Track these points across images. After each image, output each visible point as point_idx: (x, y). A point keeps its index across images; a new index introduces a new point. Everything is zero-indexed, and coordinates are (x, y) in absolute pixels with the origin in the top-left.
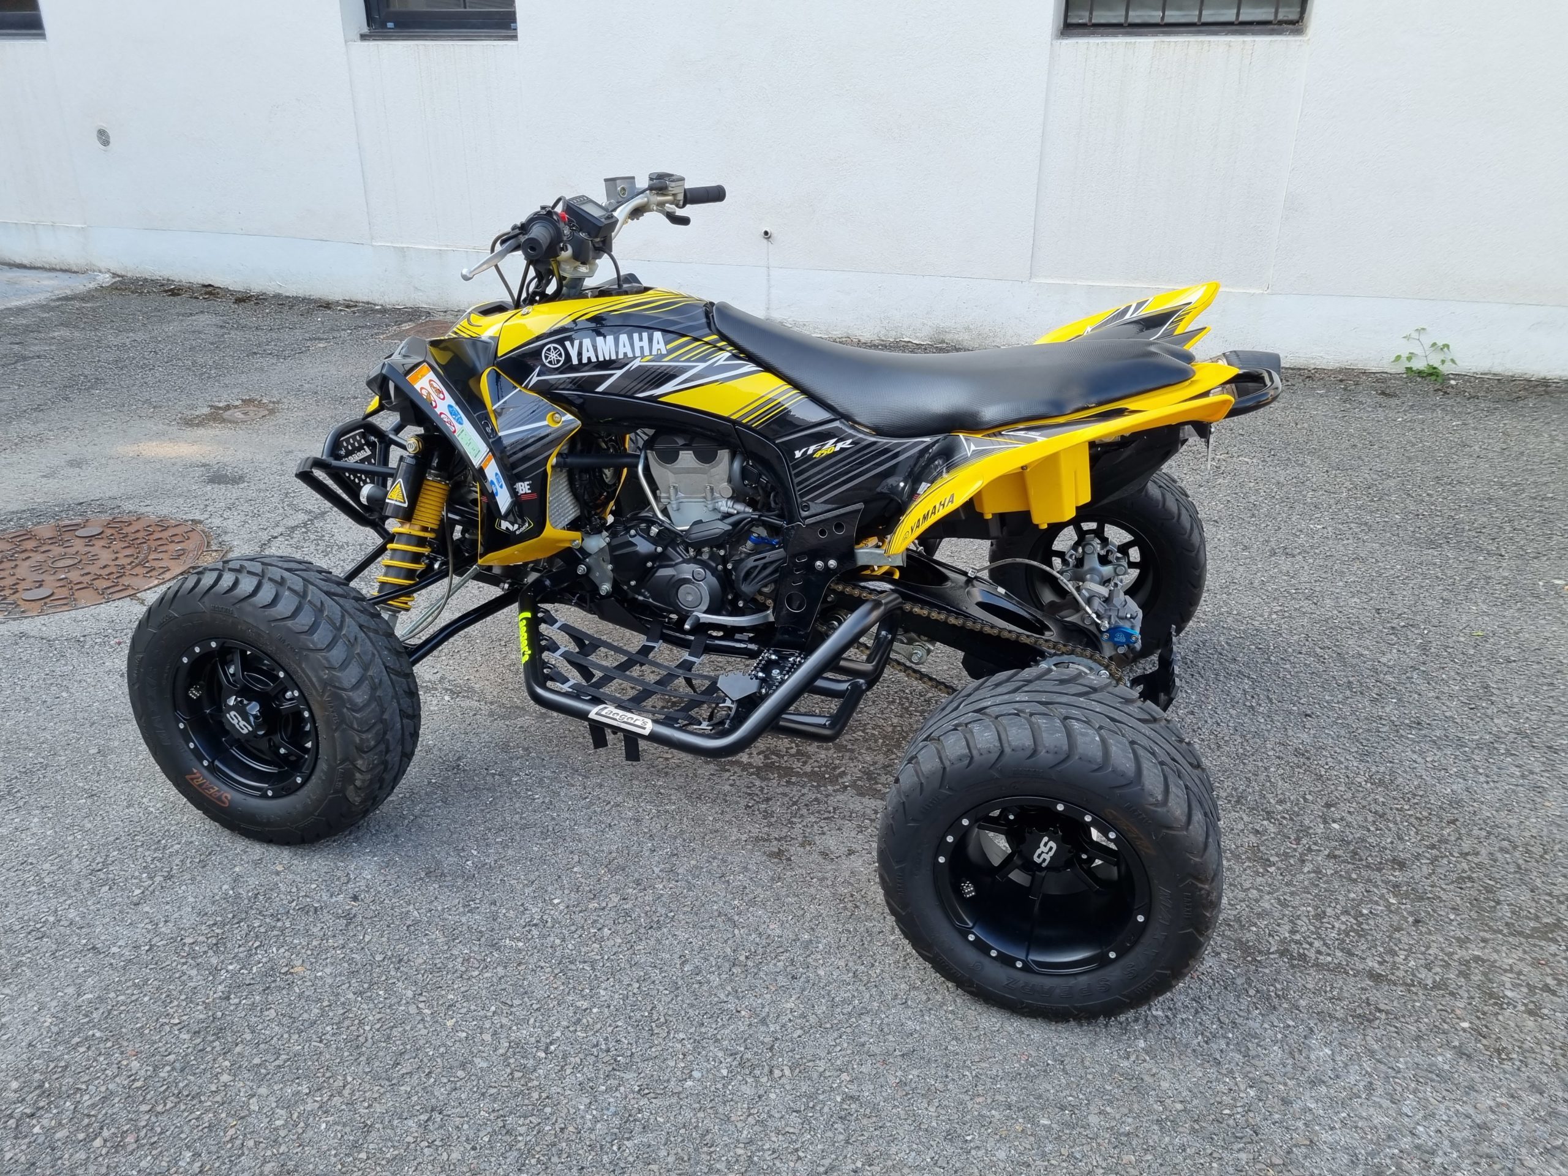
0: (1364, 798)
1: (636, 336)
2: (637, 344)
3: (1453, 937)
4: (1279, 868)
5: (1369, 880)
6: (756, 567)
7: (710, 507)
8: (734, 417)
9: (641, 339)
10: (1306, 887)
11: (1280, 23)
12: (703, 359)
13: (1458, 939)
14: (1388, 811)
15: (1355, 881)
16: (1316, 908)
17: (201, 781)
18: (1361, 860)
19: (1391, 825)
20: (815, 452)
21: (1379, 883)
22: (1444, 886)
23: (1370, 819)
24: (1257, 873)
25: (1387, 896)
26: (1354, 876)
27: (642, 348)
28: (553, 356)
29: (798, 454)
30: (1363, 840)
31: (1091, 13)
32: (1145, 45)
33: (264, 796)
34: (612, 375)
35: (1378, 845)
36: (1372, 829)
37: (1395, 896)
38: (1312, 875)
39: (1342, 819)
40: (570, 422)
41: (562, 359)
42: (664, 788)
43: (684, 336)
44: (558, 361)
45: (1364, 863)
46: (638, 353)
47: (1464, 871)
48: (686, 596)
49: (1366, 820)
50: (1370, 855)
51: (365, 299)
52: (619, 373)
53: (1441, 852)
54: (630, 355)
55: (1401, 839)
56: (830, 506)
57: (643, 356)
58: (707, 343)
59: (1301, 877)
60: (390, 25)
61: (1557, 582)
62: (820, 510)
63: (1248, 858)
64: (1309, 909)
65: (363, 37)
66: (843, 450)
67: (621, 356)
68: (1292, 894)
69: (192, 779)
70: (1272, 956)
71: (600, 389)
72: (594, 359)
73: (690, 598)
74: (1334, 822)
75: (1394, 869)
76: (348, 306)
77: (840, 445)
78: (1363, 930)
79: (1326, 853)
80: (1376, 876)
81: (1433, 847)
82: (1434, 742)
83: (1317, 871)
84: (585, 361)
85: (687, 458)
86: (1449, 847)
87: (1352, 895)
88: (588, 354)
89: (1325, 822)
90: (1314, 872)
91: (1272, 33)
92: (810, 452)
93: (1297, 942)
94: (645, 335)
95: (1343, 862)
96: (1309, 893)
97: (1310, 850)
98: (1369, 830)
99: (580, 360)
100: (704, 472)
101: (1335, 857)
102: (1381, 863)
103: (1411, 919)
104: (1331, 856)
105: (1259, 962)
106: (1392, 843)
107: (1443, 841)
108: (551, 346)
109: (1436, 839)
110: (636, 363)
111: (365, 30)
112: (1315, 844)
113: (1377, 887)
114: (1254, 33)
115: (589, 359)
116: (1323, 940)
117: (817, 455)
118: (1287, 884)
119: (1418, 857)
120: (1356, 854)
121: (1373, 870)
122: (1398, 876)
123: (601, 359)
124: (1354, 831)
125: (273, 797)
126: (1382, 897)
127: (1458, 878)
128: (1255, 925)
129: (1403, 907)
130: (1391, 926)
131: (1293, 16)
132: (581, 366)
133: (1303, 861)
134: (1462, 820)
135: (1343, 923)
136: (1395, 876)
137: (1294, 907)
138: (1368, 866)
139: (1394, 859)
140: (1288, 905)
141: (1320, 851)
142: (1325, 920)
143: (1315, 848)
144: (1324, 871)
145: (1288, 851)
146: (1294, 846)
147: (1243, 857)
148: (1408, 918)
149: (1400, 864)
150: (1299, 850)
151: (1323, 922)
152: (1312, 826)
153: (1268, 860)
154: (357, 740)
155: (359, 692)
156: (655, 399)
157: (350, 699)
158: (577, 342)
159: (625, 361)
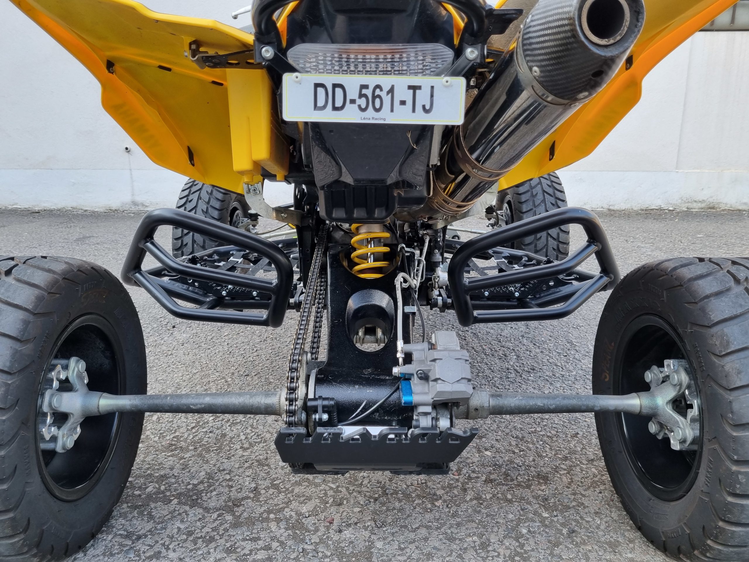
0: (506, 427)
3: (606, 543)
4: (445, 501)
5: (522, 498)
10: (470, 516)
13: (610, 544)
14: (526, 435)
15: (510, 501)
16: (481, 536)
18: (512, 480)
19: (531, 446)
21: (531, 499)
22: (583, 492)
23: (514, 443)
24: (426, 510)
25: (540, 511)
26: (509, 497)
30: (512, 462)
35: (524, 464)
36: (517, 451)
37: (546, 509)
38: (475, 502)
39: (492, 447)
45: (515, 482)
47: (595, 476)
49: (511, 445)
50: (519, 475)
53: (573, 462)
55: (540, 456)
59: (464, 506)
63: (418, 496)
64: (475, 538)
68: (458, 525)
74: (486, 450)
75: (540, 484)
78: (526, 552)
79: (484, 478)
80: (527, 493)
81: (566, 458)
83: (478, 498)
86: (578, 456)
87: (511, 516)
89: (479, 451)
90: (476, 499)
95: (499, 484)
96: (473, 521)
97: (470, 478)
98: (514, 453)
101: (491, 481)
102: (529, 480)
103: (565, 531)
106: (534, 460)
107: (573, 452)
109: (567, 452)
112: (473, 472)
113: (529, 503)
118: (453, 516)
119: (556, 469)
120: (507, 475)
121: (524, 488)
122: (544, 490)
124: (502, 455)
126: (535, 513)
127: (592, 483)
129: (555, 519)
130: (549, 541)
133: (465, 490)
134: (581, 433)
135: (507, 548)
136: (543, 491)
137: (460, 540)
138: (519, 485)
139: (539, 475)
140: (455, 539)
141: (478, 477)
142: (490, 548)
143: (473, 475)
144: (484, 497)
145: (451, 482)
146: (457, 477)
147: (414, 495)
148: (562, 530)
149: (544, 478)
150: (461, 480)
151: (488, 552)
152: (469, 455)
153: (435, 494)
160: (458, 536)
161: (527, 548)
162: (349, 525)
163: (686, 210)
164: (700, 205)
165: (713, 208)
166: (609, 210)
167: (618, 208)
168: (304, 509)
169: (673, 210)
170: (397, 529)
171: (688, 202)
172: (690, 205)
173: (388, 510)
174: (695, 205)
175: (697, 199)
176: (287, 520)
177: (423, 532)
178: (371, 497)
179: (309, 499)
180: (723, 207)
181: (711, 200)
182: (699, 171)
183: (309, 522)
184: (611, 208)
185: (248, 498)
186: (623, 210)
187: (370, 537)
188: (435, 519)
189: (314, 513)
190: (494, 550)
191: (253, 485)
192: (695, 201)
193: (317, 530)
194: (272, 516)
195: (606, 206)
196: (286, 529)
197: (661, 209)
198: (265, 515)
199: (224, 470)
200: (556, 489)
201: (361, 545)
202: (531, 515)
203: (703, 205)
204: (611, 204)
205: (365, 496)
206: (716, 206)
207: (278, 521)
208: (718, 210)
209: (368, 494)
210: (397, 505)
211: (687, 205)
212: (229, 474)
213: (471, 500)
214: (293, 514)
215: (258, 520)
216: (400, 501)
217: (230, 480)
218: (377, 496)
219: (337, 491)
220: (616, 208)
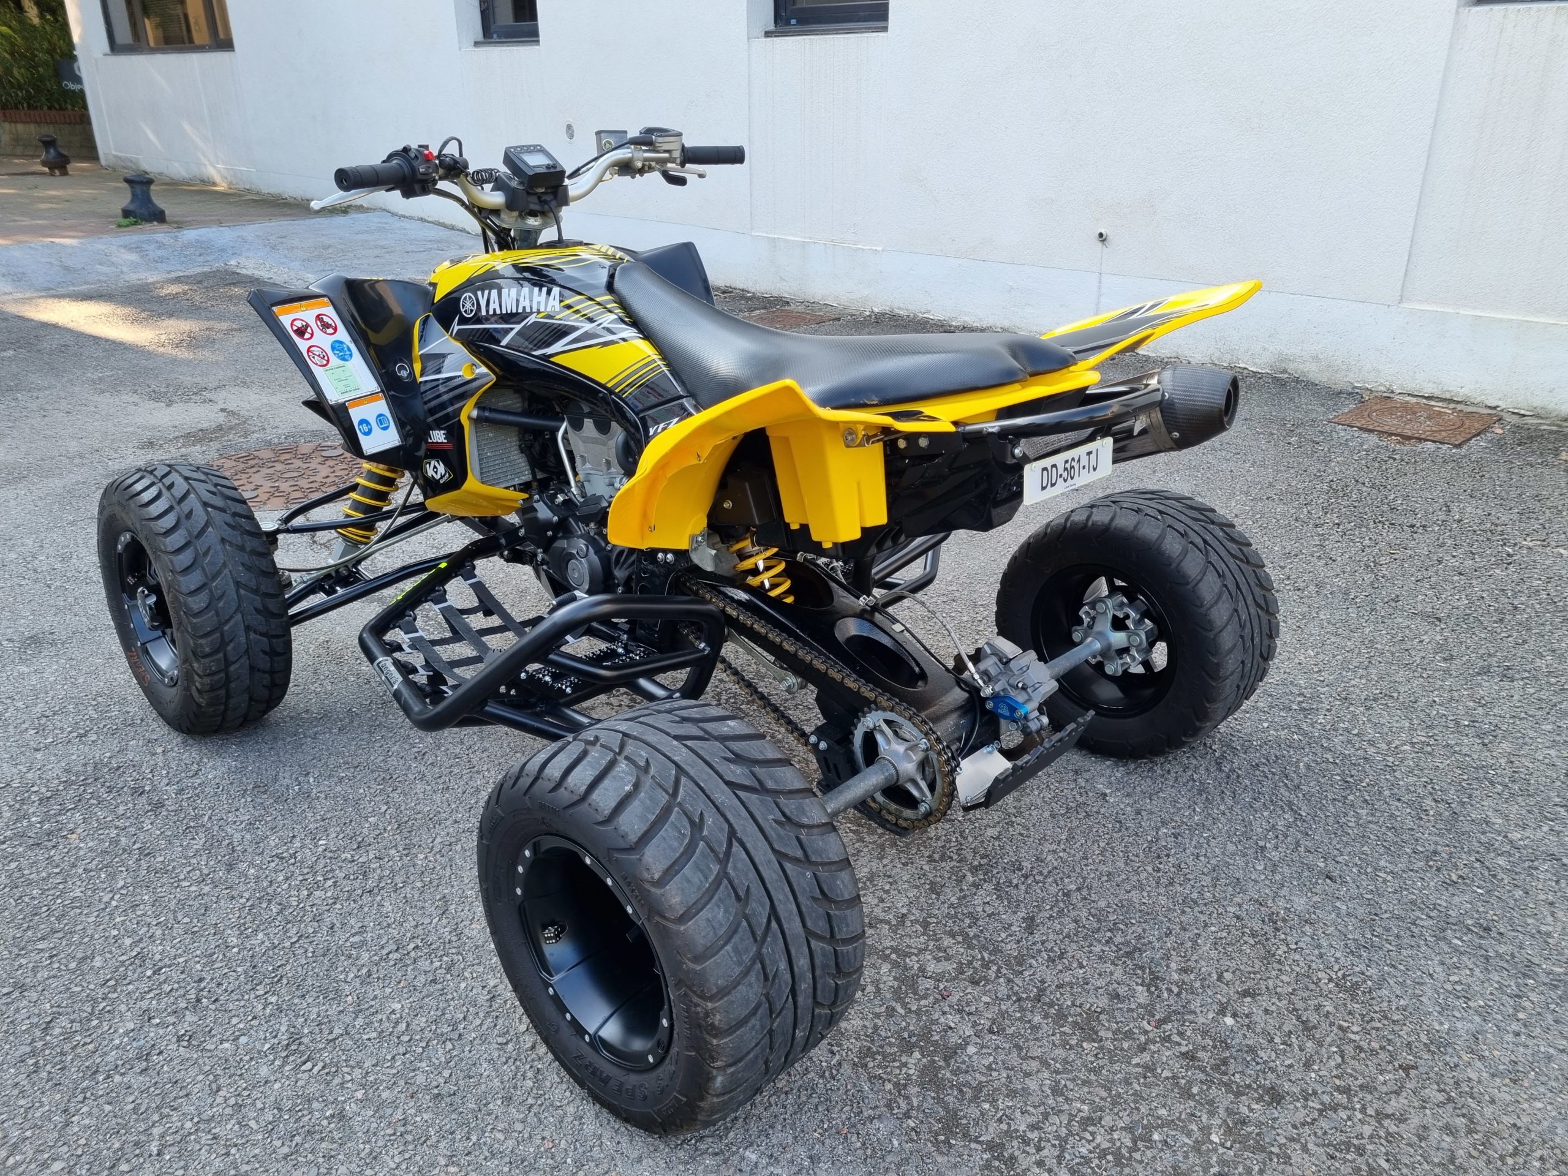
0: (1304, 1000)
1: (536, 290)
2: (536, 298)
4: (1101, 1048)
5: (1211, 1103)
6: (623, 551)
7: (607, 481)
8: (609, 385)
9: (540, 294)
12: (591, 320)
17: (135, 659)
18: (1224, 1073)
21: (1221, 1111)
22: (1310, 1146)
24: (1064, 1044)
25: (1213, 1129)
26: (1194, 1090)
28: (468, 305)
29: (651, 432)
30: (1251, 1051)
33: (164, 682)
34: (512, 329)
36: (1277, 1040)
40: (485, 375)
41: (475, 310)
43: (580, 294)
44: (472, 311)
45: (1225, 1079)
46: (535, 309)
48: (573, 572)
49: (1280, 1028)
50: (1242, 1073)
52: (518, 327)
54: (528, 310)
57: (539, 312)
58: (599, 304)
60: (793, 22)
64: (1086, 1108)
65: (770, 34)
67: (520, 310)
69: (131, 656)
70: (973, 1145)
71: (503, 343)
72: (498, 312)
73: (576, 574)
74: (1233, 1015)
75: (1259, 1099)
79: (1184, 1049)
80: (1224, 1100)
81: (1345, 1090)
82: (1487, 958)
83: (1149, 1068)
84: (491, 312)
85: (588, 423)
86: (1369, 1098)
87: (1163, 1112)
88: (494, 306)
89: (1220, 1012)
90: (1145, 1067)
92: (659, 430)
93: (1026, 1142)
94: (544, 290)
95: (1198, 1067)
96: (1108, 1089)
97: (1167, 1039)
98: (1271, 1041)
99: (487, 311)
100: (604, 444)
101: (1193, 1058)
102: (1249, 1086)
104: (1190, 1056)
105: (951, 1146)
106: (1290, 1066)
107: (1369, 1088)
108: (467, 295)
109: (1359, 1082)
110: (532, 319)
111: (772, 27)
112: (1181, 1034)
113: (1212, 1114)
115: (495, 311)
116: (1063, 1149)
118: (1090, 1070)
119: (1309, 1096)
120: (1225, 1064)
121: (1229, 1092)
122: (1257, 1110)
123: (504, 312)
124: (1249, 1035)
126: (1206, 1130)
127: (1341, 1143)
128: (993, 1102)
129: (1222, 1151)
132: (487, 319)
133: (1142, 1049)
134: (1424, 1070)
135: (1112, 1141)
136: (1251, 1110)
137: (1067, 1099)
138: (1226, 1085)
139: (1273, 1088)
140: (1062, 1094)
141: (1179, 1044)
142: (1091, 1129)
143: (1176, 1038)
144: (1159, 1071)
145: (1135, 1030)
146: (1149, 1028)
147: (1070, 1019)
148: (1212, 1167)
149: (1275, 1097)
150: (1151, 1035)
151: (1085, 1130)
152: (1198, 1010)
153: (1096, 1033)
154: (192, 644)
155: (197, 598)
156: (546, 358)
157: (186, 605)
158: (486, 292)
159: (524, 316)
160: (1070, 1095)
161: (1137, 1156)
162: (960, 1011)
168: (932, 967)
170: (1007, 1046)
173: (1020, 1019)
176: (906, 969)
177: (1034, 1065)
178: (1016, 994)
179: (948, 958)
183: (925, 984)
185: (888, 922)
187: (969, 1037)
188: (1064, 1059)
189: (938, 978)
190: (1092, 1134)
191: (904, 911)
193: (925, 997)
194: (894, 956)
196: (895, 979)
198: (888, 952)
199: (889, 877)
200: (1274, 1119)
201: (953, 1039)
202: (1194, 1127)
205: (1012, 988)
207: (895, 965)
209: (1016, 988)
210: (1037, 1019)
212: (891, 884)
213: (1137, 1065)
214: (916, 966)
215: (877, 953)
216: (1046, 1016)
217: (887, 892)
218: (1024, 996)
219: (986, 966)
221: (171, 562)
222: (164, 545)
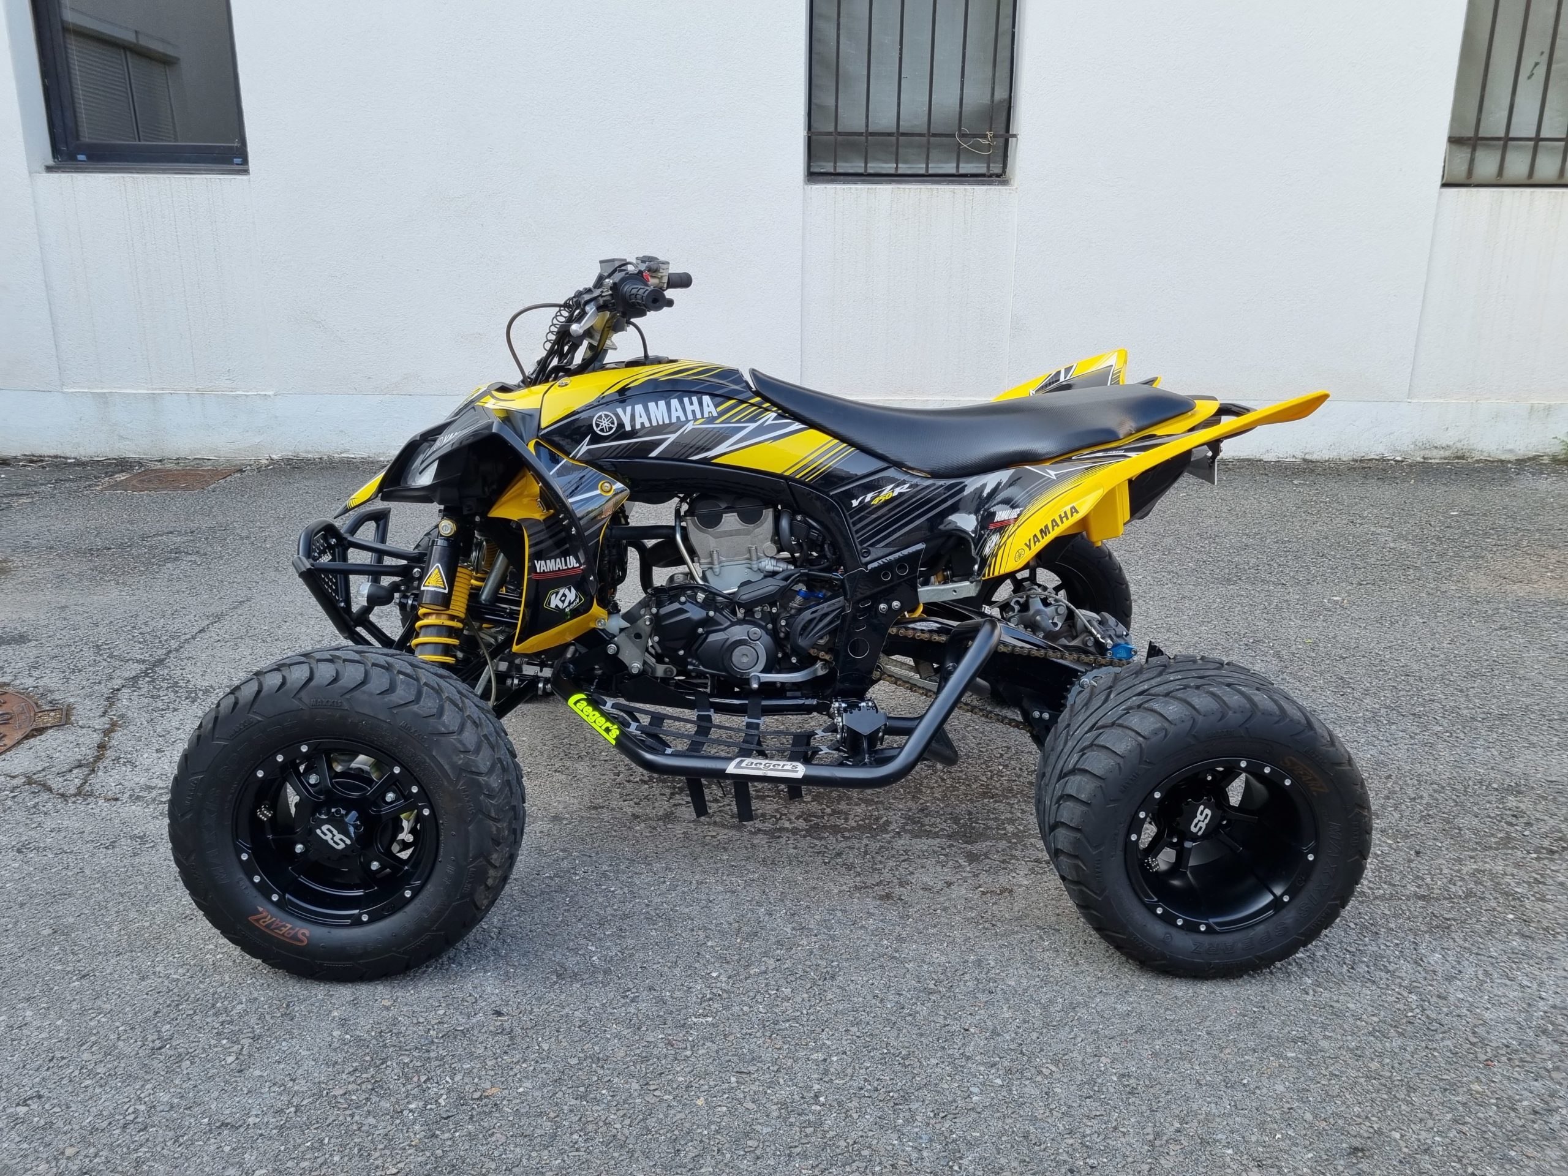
1: (686, 400)
2: (689, 408)
3: (1451, 859)
6: (814, 618)
7: (755, 567)
8: (787, 474)
9: (691, 403)
11: (991, 176)
12: (753, 420)
13: (1455, 860)
17: (268, 921)
20: (873, 499)
27: (693, 411)
28: (604, 423)
29: (855, 503)
31: (835, 163)
32: (884, 191)
33: (357, 922)
34: (665, 439)
40: (620, 490)
41: (615, 427)
42: (733, 861)
43: (730, 399)
44: (611, 428)
46: (690, 417)
48: (741, 658)
51: (53, 453)
52: (672, 437)
54: (683, 418)
56: (891, 550)
57: (695, 419)
60: (81, 157)
61: (1335, 598)
62: (880, 554)
65: (49, 169)
66: (901, 494)
67: (674, 420)
69: (258, 920)
71: (653, 454)
72: (647, 425)
73: (745, 660)
76: (32, 461)
77: (897, 491)
84: (637, 426)
85: (731, 521)
88: (641, 420)
91: (983, 183)
92: (868, 499)
94: (695, 399)
99: (633, 426)
100: (748, 533)
108: (603, 413)
110: (690, 426)
111: (50, 162)
114: (970, 183)
115: (642, 424)
117: (875, 502)
123: (655, 423)
125: (370, 921)
131: (998, 171)
132: (633, 433)
154: (494, 830)
155: (494, 777)
156: (706, 461)
157: (488, 785)
158: (629, 409)
159: (680, 424)
163: (1422, 460)
164: (1442, 453)
165: (1462, 458)
166: (1305, 460)
167: (1319, 458)
169: (1402, 461)
171: (1425, 449)
172: (1428, 454)
174: (1435, 453)
175: (1438, 444)
180: (1477, 456)
181: (1459, 445)
182: (1442, 401)
184: (1308, 457)
186: (1326, 461)
192: (1436, 447)
195: (1300, 455)
197: (1383, 460)
203: (1447, 453)
204: (1307, 451)
206: (1467, 454)
208: (1469, 460)
211: (1422, 453)
220: (1314, 457)
221: (460, 742)
222: (444, 725)
